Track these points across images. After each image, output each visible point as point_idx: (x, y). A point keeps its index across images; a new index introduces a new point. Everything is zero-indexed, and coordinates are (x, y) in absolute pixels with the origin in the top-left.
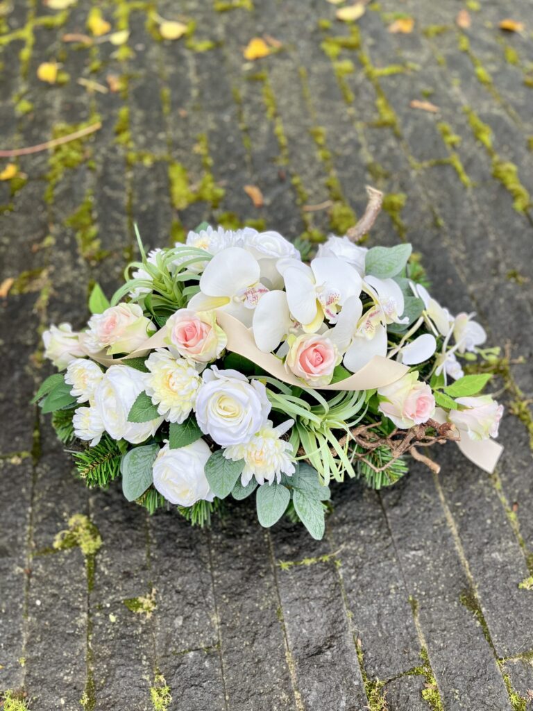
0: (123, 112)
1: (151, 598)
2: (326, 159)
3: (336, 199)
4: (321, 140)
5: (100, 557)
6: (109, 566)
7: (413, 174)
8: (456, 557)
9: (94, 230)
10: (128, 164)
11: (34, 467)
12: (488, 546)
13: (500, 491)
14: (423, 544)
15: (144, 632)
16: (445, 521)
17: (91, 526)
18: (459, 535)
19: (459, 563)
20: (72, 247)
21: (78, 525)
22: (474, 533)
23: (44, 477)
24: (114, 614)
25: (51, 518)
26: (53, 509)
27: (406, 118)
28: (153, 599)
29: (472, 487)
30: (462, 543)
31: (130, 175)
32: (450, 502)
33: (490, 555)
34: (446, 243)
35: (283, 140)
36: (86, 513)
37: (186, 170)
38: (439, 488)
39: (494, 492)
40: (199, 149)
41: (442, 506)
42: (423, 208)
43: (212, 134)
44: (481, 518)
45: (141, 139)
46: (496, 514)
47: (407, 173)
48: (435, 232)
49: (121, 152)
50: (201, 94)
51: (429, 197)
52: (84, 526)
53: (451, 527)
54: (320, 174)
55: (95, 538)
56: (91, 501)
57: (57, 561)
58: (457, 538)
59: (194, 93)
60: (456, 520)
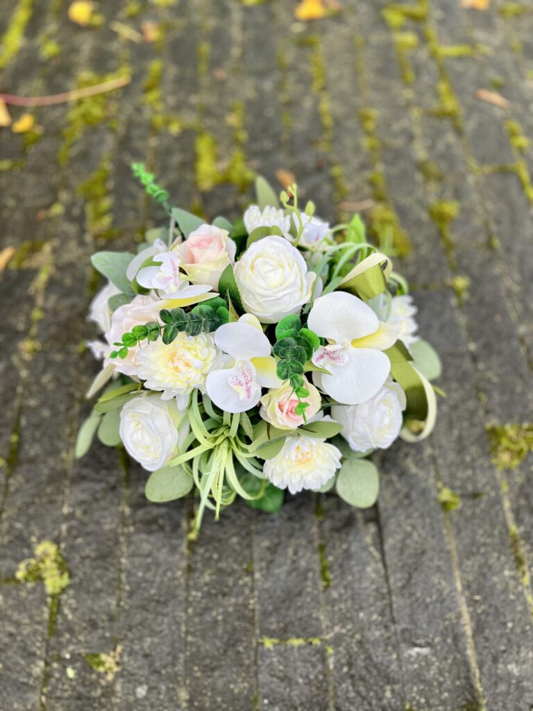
0: (155, 66)
1: (114, 657)
2: (373, 149)
3: (379, 199)
4: (370, 125)
5: (64, 597)
6: (74, 610)
7: (471, 180)
8: (466, 663)
9: (106, 203)
10: (152, 129)
11: (8, 477)
12: (505, 655)
13: (527, 588)
14: (430, 641)
15: (103, 695)
16: (459, 616)
17: (60, 559)
18: (474, 636)
19: (469, 670)
20: (80, 220)
21: (45, 554)
22: (491, 637)
23: (17, 490)
24: (74, 668)
25: (18, 542)
26: (21, 532)
27: (471, 109)
28: (118, 659)
29: (495, 579)
30: (476, 648)
31: (153, 142)
32: (467, 593)
33: (506, 666)
34: (498, 269)
35: (328, 121)
36: (57, 541)
37: (216, 143)
38: (457, 573)
39: (520, 588)
40: (233, 120)
41: (458, 597)
42: (477, 222)
43: (249, 103)
44: (502, 619)
45: (171, 100)
46: (519, 616)
47: (463, 177)
48: (487, 254)
49: (147, 114)
50: (244, 54)
51: (486, 210)
52: (53, 557)
53: (464, 625)
54: (364, 166)
55: (62, 574)
56: (64, 527)
57: (18, 594)
58: (470, 640)
59: (236, 52)
60: (472, 618)
